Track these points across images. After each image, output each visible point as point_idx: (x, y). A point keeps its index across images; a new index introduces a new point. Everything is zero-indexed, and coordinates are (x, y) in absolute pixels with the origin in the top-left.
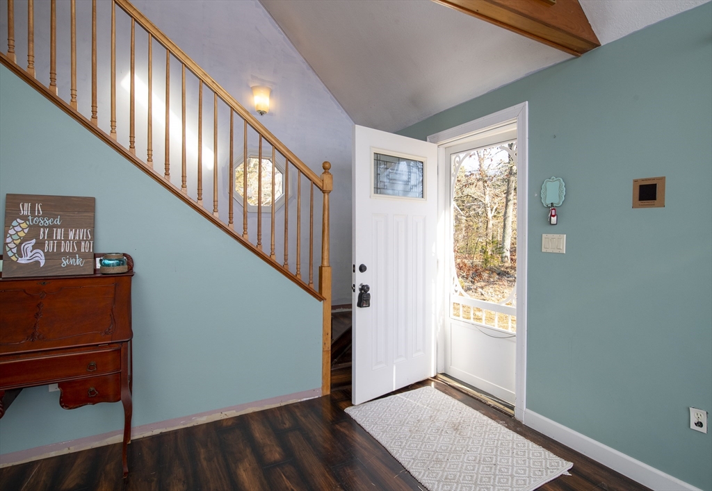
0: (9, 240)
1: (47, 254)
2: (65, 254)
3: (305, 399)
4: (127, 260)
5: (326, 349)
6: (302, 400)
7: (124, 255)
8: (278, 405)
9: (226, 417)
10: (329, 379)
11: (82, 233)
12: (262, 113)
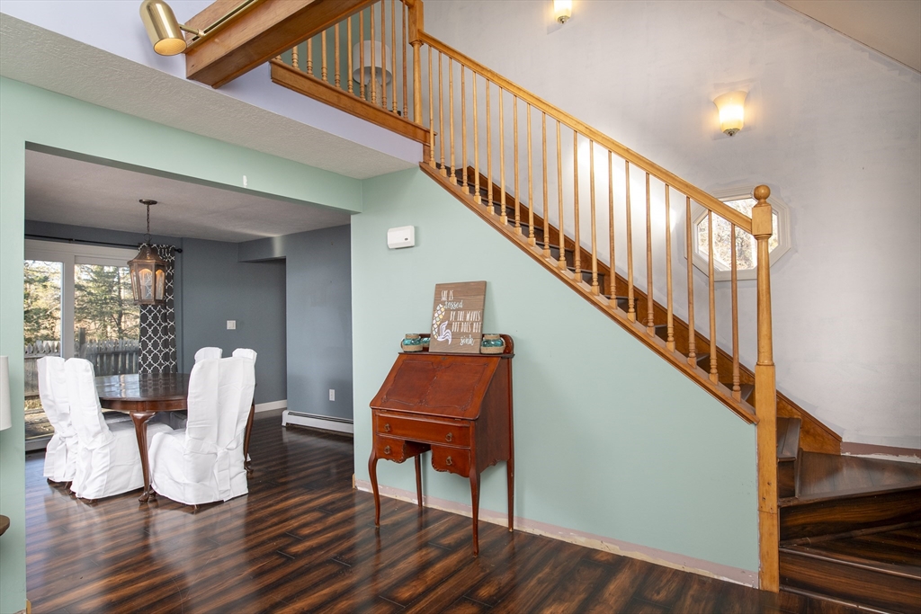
0: (434, 322)
1: (453, 334)
2: (464, 334)
3: (726, 579)
4: (508, 342)
5: (766, 509)
6: (721, 578)
7: (502, 336)
8: (679, 567)
9: (607, 550)
10: (776, 565)
11: (473, 316)
12: (731, 133)
